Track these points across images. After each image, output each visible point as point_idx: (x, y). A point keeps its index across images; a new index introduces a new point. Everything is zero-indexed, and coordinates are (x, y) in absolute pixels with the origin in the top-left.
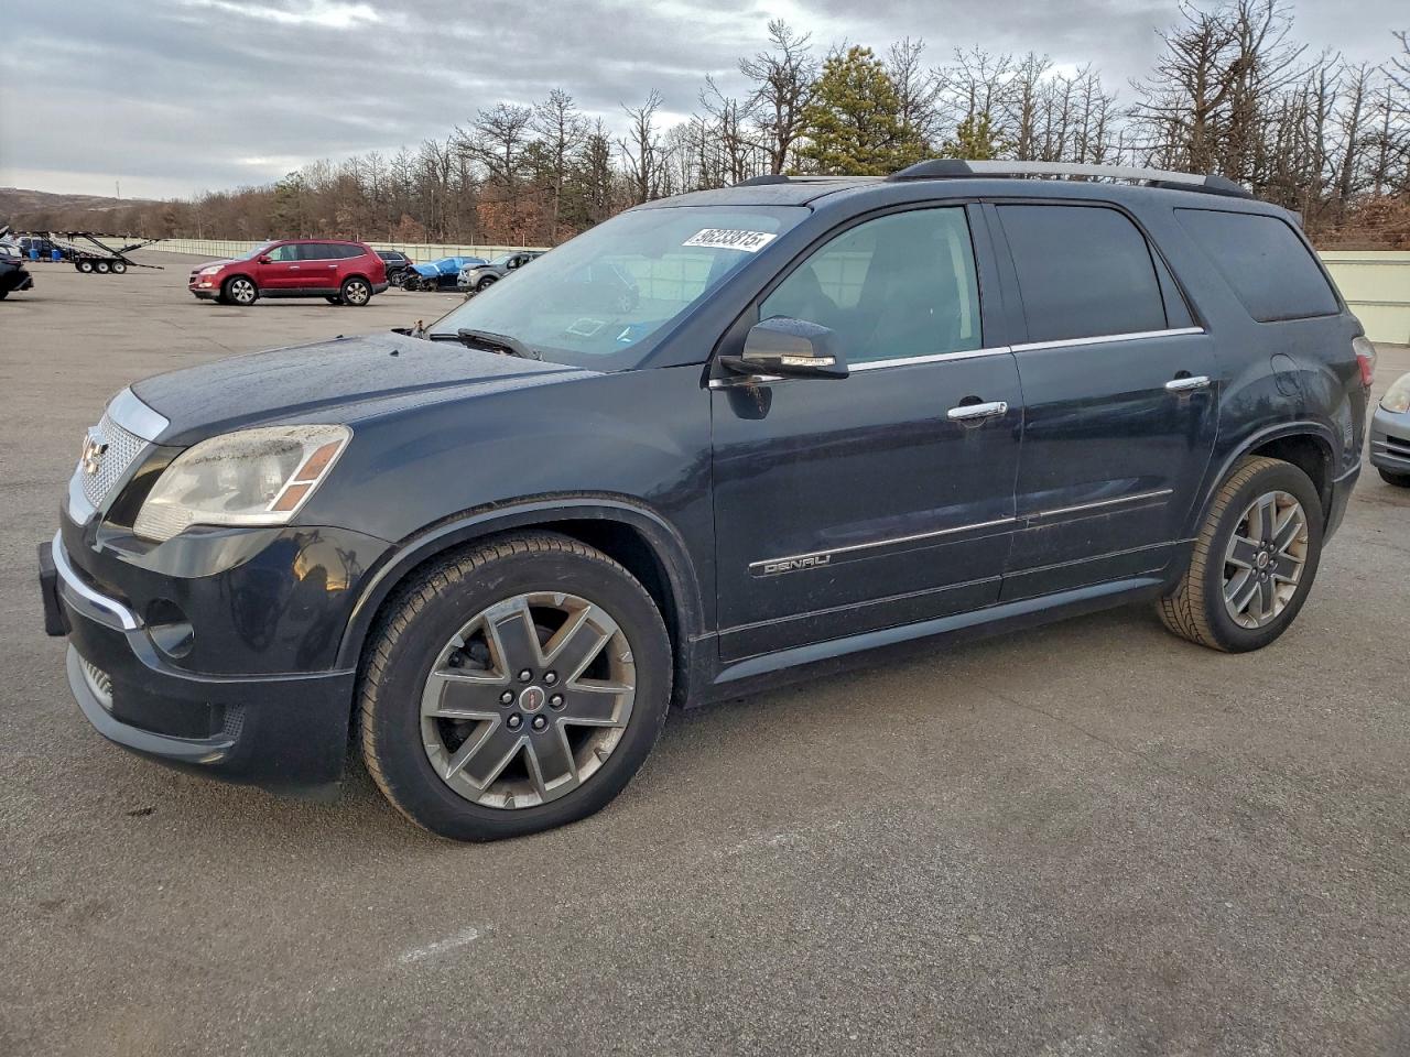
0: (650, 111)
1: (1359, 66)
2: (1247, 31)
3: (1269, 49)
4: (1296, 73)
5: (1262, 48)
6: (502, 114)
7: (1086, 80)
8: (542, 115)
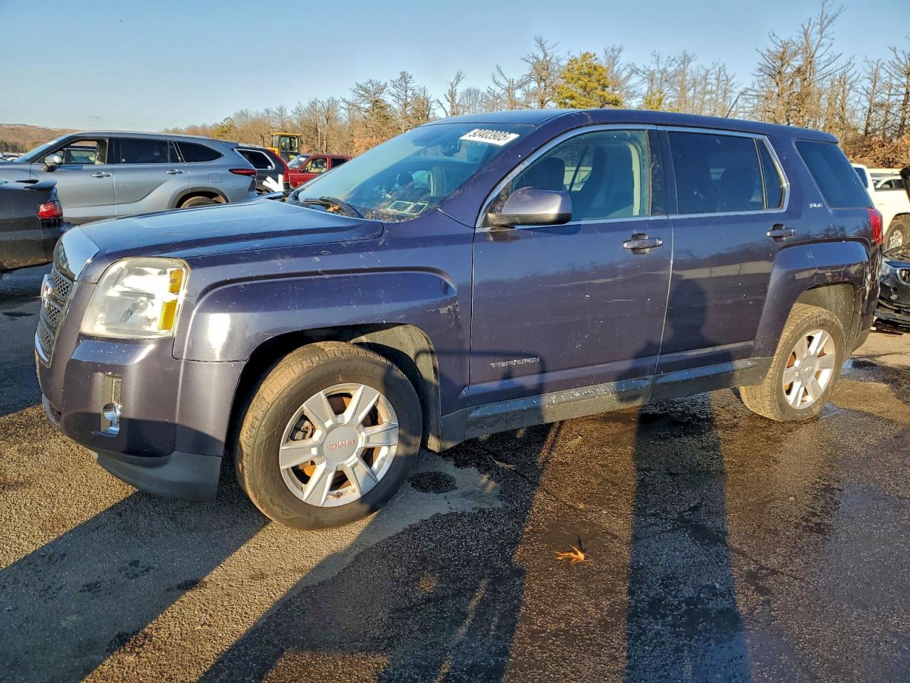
0: (457, 83)
1: (876, 62)
2: (808, 46)
3: (821, 56)
4: (835, 69)
5: (817, 54)
6: (370, 85)
7: (717, 68)
8: (395, 86)
